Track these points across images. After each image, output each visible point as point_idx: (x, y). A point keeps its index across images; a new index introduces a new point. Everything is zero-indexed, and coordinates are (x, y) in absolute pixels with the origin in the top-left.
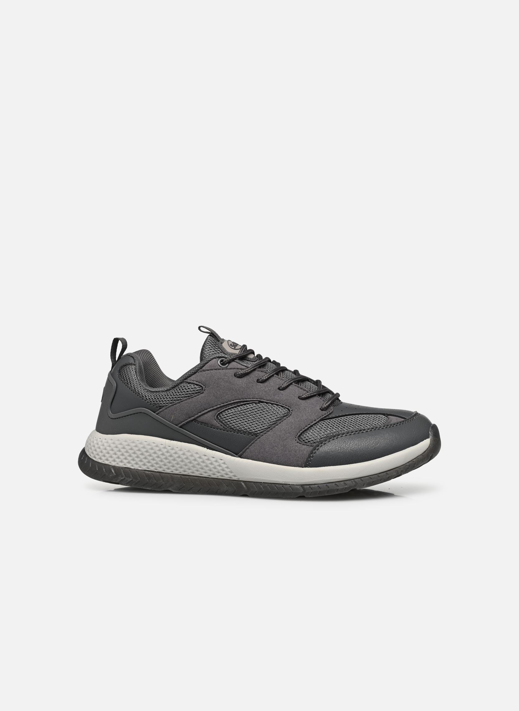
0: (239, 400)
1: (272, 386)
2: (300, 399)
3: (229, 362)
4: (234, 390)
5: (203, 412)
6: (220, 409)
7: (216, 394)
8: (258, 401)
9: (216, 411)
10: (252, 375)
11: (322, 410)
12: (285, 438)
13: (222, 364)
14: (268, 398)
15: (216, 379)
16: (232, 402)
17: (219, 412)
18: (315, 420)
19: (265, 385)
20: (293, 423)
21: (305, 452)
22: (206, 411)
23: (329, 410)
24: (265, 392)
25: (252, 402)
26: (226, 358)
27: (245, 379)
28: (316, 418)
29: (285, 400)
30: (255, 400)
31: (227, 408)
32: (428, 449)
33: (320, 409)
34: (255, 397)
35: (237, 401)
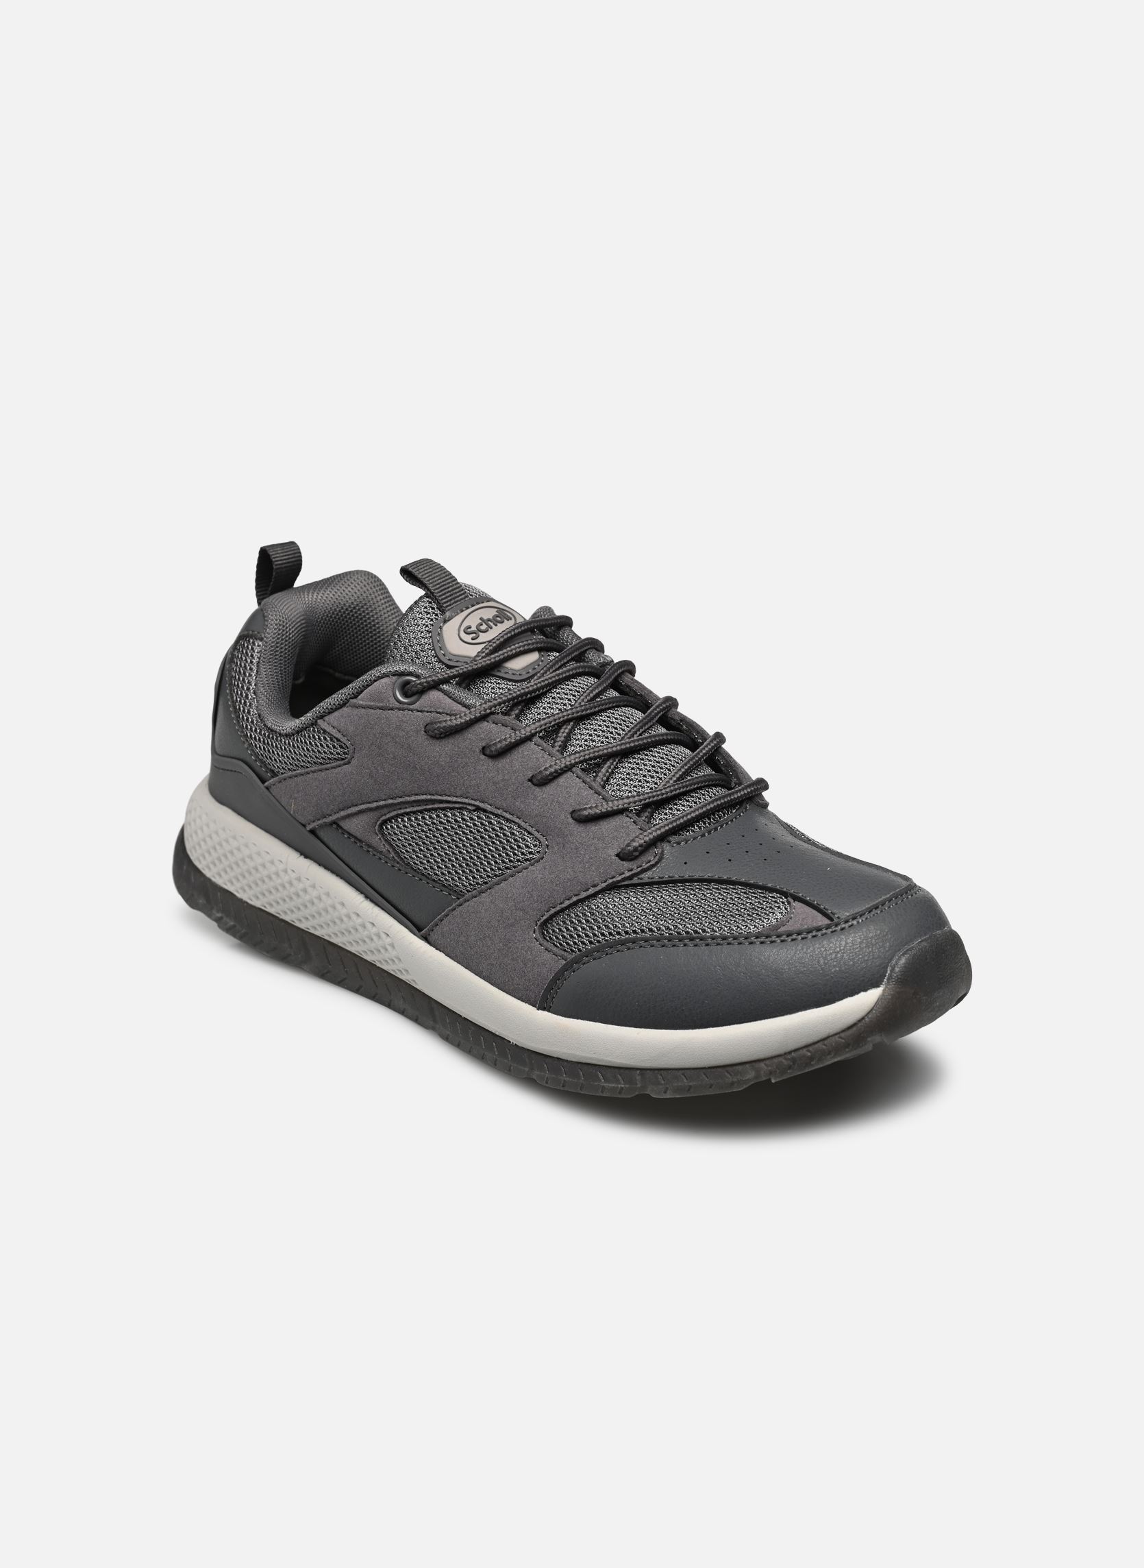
0: (429, 797)
1: (514, 772)
2: (573, 819)
3: (422, 691)
4: (417, 769)
5: (349, 811)
6: (386, 810)
7: (374, 771)
8: (474, 805)
9: (377, 814)
10: (470, 734)
11: (622, 859)
12: (512, 921)
13: (406, 695)
14: (499, 803)
15: (378, 735)
16: (413, 798)
17: (384, 818)
18: (595, 886)
19: (500, 765)
20: (537, 882)
21: (545, 971)
22: (354, 809)
23: (644, 858)
24: (495, 784)
25: (461, 805)
26: (418, 677)
27: (448, 746)
28: (597, 880)
29: (536, 816)
30: (466, 801)
31: (402, 811)
32: (863, 1018)
33: (617, 855)
34: (469, 795)
35: (424, 797)
